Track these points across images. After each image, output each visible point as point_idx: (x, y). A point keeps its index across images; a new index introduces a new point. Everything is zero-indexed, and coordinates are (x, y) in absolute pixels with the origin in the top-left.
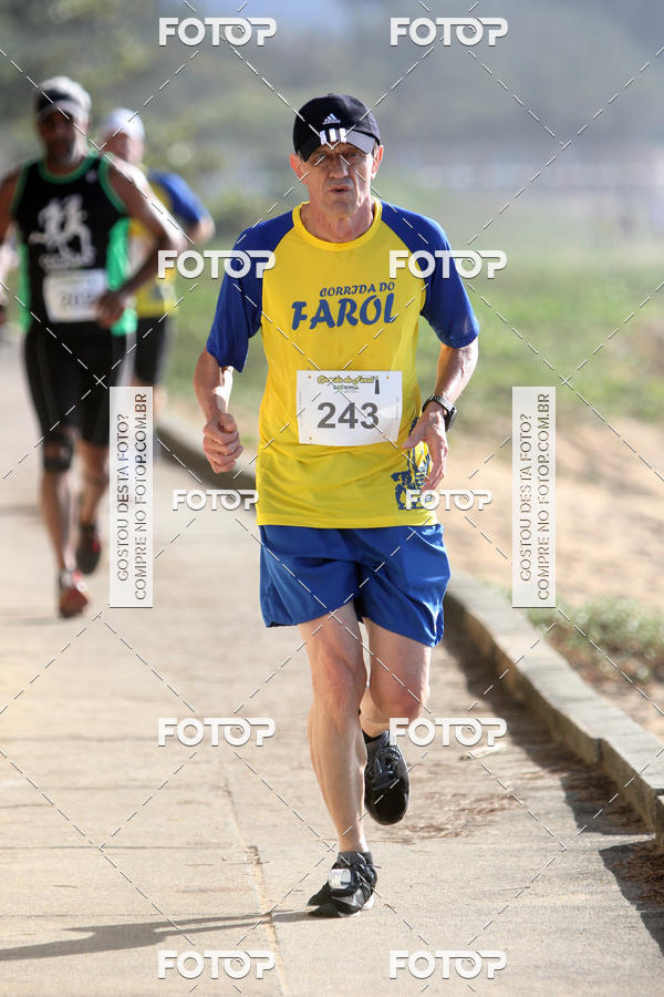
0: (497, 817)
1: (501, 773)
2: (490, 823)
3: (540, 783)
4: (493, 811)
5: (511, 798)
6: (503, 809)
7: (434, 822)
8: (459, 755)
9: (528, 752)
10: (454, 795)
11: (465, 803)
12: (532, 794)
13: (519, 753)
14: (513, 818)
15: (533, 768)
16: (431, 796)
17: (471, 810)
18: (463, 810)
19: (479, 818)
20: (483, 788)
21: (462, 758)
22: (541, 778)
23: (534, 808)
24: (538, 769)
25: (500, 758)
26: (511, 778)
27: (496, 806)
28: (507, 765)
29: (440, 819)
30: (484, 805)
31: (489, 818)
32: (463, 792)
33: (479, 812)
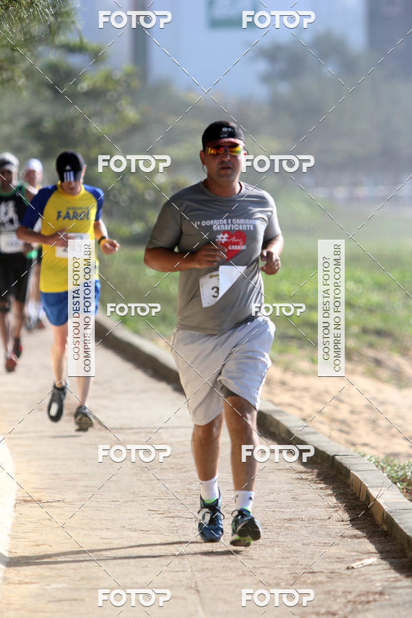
0: (372, 606)
1: (373, 578)
2: (368, 610)
3: (399, 584)
4: (368, 602)
5: (381, 593)
6: (375, 601)
7: (330, 610)
8: (346, 566)
9: (391, 564)
10: (344, 592)
11: (351, 597)
12: (395, 591)
13: (385, 565)
14: (382, 607)
15: (393, 574)
16: (329, 592)
17: (354, 602)
18: (349, 602)
19: (360, 607)
20: (362, 587)
21: (348, 568)
22: (400, 580)
23: (396, 600)
24: (397, 575)
25: (372, 568)
26: (381, 580)
27: (371, 598)
28: (378, 572)
29: (335, 608)
30: (363, 598)
31: (367, 606)
32: (349, 589)
33: (361, 603)
